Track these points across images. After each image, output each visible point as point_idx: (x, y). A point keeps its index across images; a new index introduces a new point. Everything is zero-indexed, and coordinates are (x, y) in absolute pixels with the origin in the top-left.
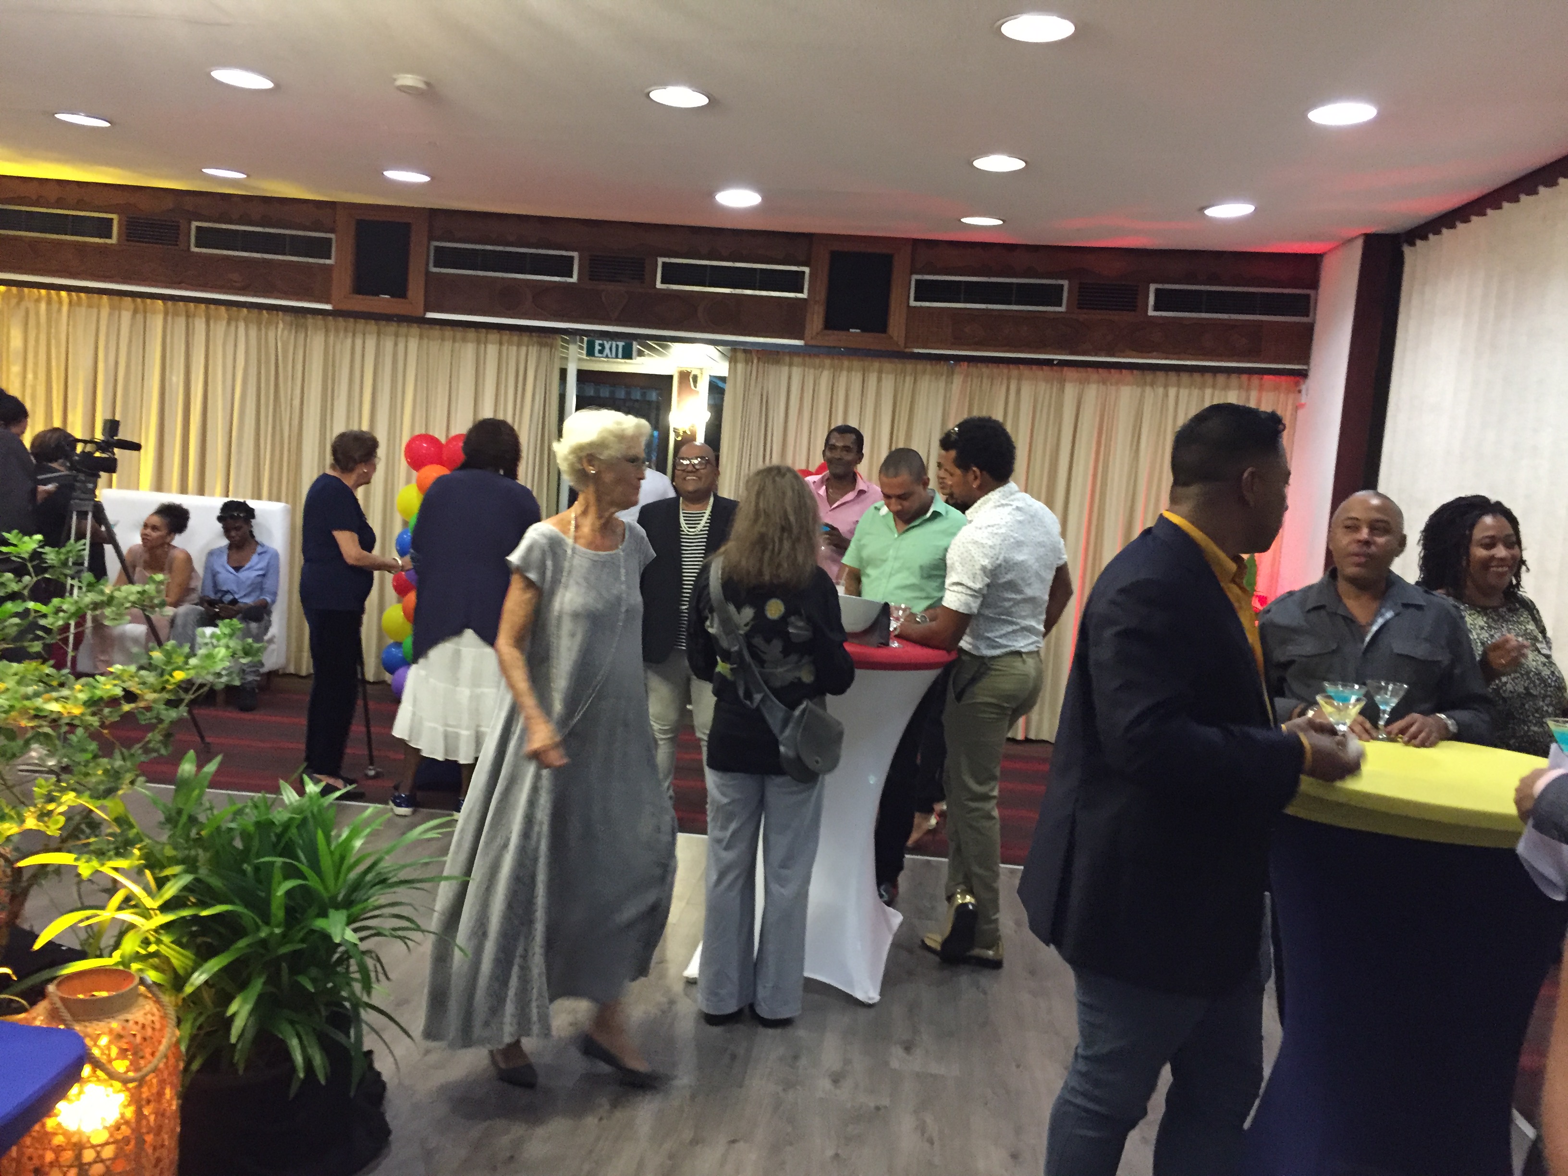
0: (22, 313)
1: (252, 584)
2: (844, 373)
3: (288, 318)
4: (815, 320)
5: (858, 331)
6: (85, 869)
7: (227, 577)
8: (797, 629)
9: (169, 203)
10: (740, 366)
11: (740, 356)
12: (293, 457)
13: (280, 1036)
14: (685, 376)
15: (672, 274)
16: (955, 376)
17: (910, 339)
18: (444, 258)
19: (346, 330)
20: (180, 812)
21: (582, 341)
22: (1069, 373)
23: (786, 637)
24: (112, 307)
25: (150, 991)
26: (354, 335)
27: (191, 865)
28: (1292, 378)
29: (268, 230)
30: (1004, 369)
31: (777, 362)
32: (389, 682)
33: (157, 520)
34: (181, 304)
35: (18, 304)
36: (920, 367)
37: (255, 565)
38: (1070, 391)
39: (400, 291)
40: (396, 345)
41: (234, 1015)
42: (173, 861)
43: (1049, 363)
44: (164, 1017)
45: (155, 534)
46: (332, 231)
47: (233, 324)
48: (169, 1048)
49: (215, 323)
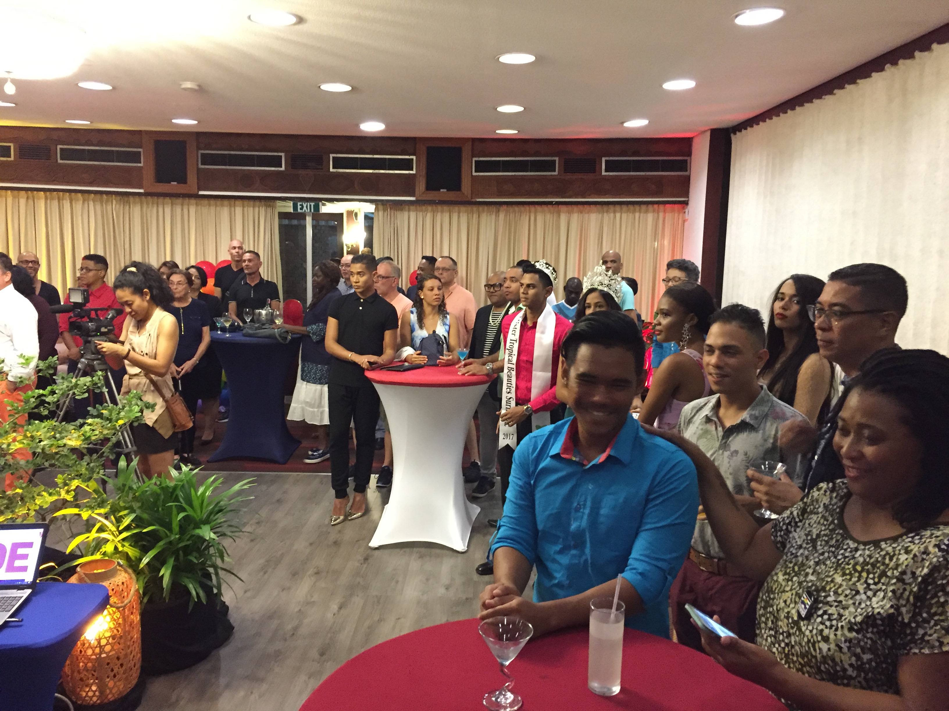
2: (439, 214)
3: (118, 198)
4: (421, 185)
5: (445, 190)
6: (84, 515)
9: (43, 137)
10: (381, 211)
11: (381, 207)
14: (350, 213)
15: (338, 164)
16: (501, 212)
17: (474, 193)
18: (207, 159)
19: (153, 204)
21: (290, 203)
22: (562, 208)
24: (14, 197)
25: (122, 568)
26: (158, 206)
27: (133, 510)
28: (681, 205)
29: (103, 148)
30: (527, 207)
31: (402, 209)
34: (55, 193)
36: (481, 208)
38: (563, 217)
39: (183, 180)
40: (182, 210)
41: (163, 576)
42: (123, 508)
43: (551, 203)
44: (131, 579)
46: (140, 147)
47: (86, 203)
48: (135, 591)
49: (76, 203)
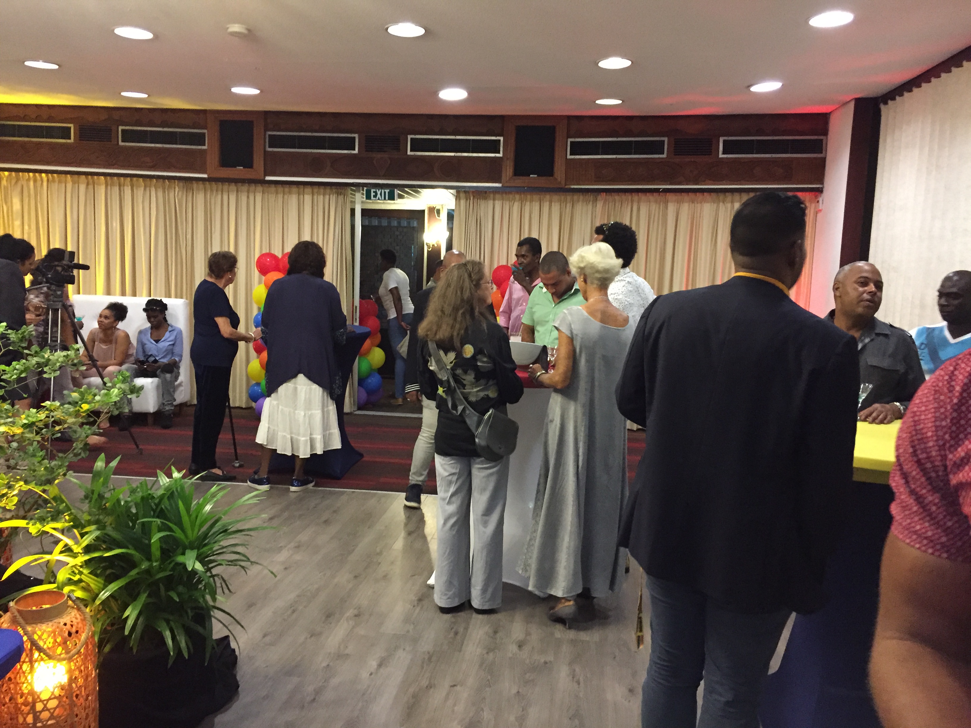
0: (19, 189)
1: (166, 350)
2: (528, 203)
3: (181, 184)
4: (508, 170)
5: (536, 176)
6: (34, 529)
7: (152, 347)
8: (483, 363)
9: (104, 116)
10: (463, 202)
11: (462, 195)
12: (189, 270)
13: (159, 630)
14: (432, 210)
15: (417, 145)
16: (598, 202)
17: (569, 179)
18: (275, 142)
19: (217, 191)
20: (93, 492)
21: (363, 190)
22: (670, 196)
23: (476, 369)
24: (74, 183)
25: (75, 604)
26: (222, 194)
27: (101, 525)
28: (813, 193)
29: (166, 129)
30: (629, 196)
31: (485, 198)
32: (254, 407)
33: (107, 312)
34: (115, 178)
35: (16, 182)
36: (576, 197)
37: (168, 338)
38: (672, 208)
39: (249, 165)
40: (248, 197)
41: (127, 617)
42: (89, 523)
43: (657, 191)
44: (84, 620)
45: (106, 321)
46: (205, 128)
47: (148, 189)
48: (87, 638)
49: (137, 189)
